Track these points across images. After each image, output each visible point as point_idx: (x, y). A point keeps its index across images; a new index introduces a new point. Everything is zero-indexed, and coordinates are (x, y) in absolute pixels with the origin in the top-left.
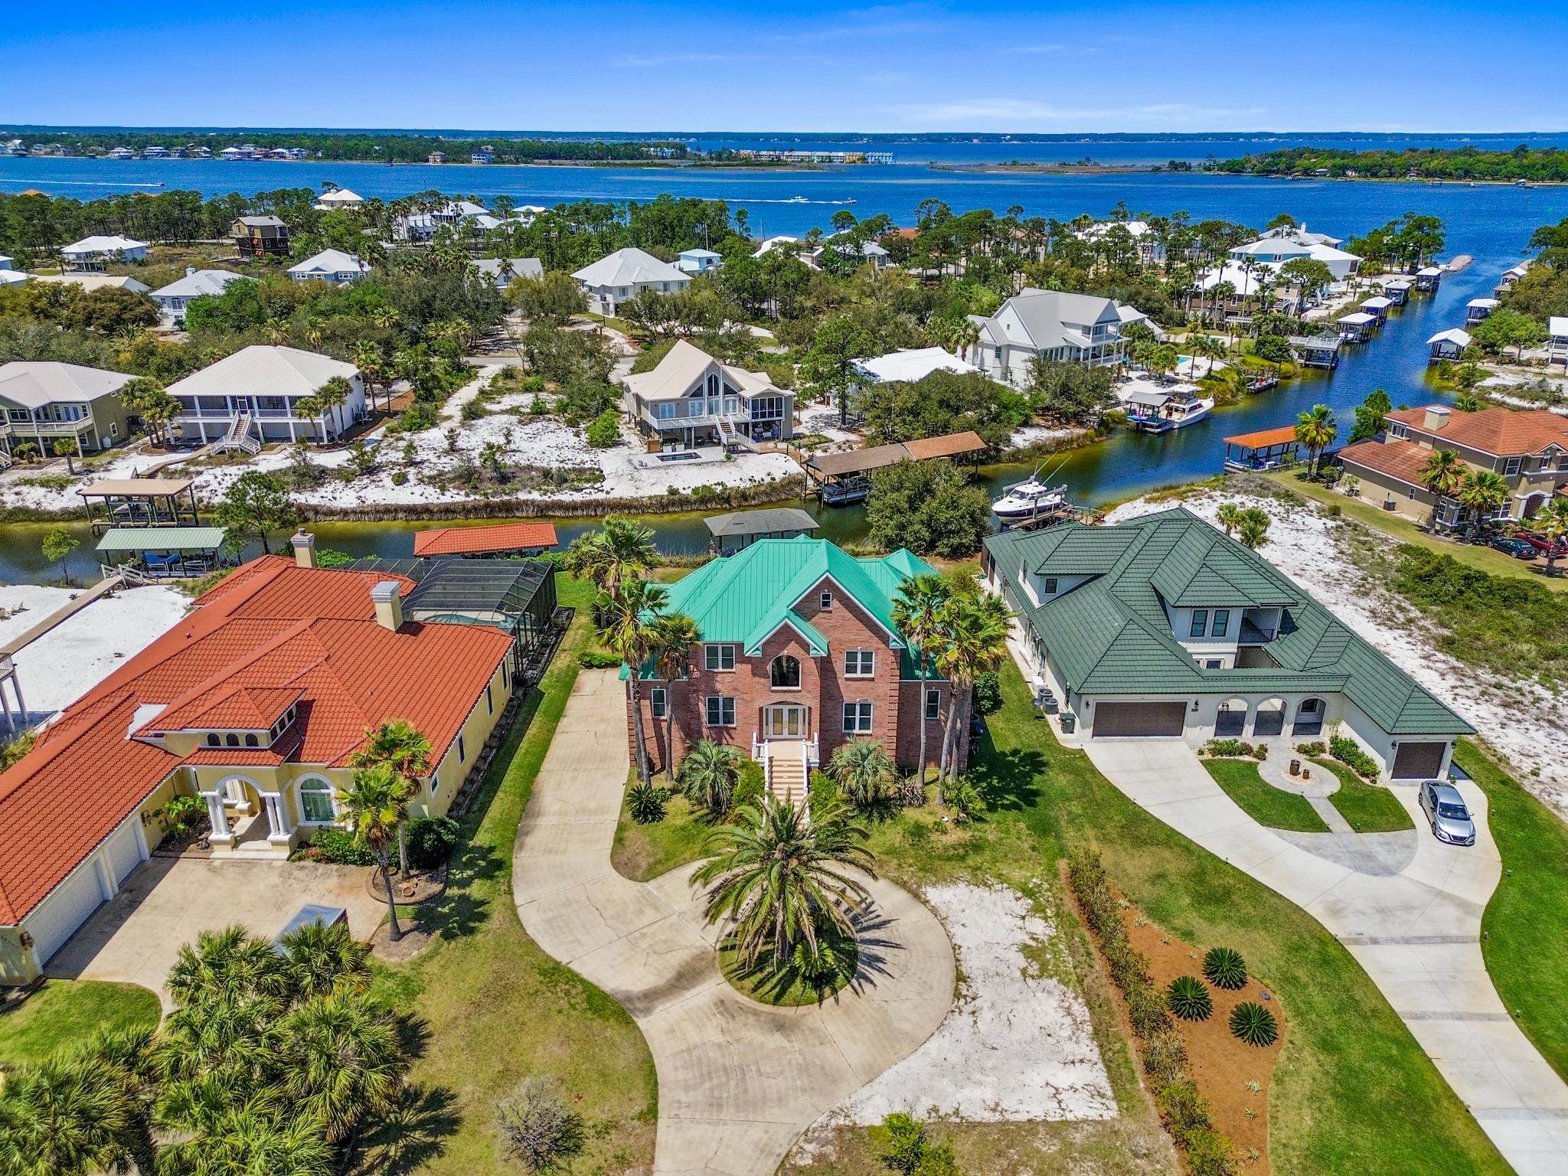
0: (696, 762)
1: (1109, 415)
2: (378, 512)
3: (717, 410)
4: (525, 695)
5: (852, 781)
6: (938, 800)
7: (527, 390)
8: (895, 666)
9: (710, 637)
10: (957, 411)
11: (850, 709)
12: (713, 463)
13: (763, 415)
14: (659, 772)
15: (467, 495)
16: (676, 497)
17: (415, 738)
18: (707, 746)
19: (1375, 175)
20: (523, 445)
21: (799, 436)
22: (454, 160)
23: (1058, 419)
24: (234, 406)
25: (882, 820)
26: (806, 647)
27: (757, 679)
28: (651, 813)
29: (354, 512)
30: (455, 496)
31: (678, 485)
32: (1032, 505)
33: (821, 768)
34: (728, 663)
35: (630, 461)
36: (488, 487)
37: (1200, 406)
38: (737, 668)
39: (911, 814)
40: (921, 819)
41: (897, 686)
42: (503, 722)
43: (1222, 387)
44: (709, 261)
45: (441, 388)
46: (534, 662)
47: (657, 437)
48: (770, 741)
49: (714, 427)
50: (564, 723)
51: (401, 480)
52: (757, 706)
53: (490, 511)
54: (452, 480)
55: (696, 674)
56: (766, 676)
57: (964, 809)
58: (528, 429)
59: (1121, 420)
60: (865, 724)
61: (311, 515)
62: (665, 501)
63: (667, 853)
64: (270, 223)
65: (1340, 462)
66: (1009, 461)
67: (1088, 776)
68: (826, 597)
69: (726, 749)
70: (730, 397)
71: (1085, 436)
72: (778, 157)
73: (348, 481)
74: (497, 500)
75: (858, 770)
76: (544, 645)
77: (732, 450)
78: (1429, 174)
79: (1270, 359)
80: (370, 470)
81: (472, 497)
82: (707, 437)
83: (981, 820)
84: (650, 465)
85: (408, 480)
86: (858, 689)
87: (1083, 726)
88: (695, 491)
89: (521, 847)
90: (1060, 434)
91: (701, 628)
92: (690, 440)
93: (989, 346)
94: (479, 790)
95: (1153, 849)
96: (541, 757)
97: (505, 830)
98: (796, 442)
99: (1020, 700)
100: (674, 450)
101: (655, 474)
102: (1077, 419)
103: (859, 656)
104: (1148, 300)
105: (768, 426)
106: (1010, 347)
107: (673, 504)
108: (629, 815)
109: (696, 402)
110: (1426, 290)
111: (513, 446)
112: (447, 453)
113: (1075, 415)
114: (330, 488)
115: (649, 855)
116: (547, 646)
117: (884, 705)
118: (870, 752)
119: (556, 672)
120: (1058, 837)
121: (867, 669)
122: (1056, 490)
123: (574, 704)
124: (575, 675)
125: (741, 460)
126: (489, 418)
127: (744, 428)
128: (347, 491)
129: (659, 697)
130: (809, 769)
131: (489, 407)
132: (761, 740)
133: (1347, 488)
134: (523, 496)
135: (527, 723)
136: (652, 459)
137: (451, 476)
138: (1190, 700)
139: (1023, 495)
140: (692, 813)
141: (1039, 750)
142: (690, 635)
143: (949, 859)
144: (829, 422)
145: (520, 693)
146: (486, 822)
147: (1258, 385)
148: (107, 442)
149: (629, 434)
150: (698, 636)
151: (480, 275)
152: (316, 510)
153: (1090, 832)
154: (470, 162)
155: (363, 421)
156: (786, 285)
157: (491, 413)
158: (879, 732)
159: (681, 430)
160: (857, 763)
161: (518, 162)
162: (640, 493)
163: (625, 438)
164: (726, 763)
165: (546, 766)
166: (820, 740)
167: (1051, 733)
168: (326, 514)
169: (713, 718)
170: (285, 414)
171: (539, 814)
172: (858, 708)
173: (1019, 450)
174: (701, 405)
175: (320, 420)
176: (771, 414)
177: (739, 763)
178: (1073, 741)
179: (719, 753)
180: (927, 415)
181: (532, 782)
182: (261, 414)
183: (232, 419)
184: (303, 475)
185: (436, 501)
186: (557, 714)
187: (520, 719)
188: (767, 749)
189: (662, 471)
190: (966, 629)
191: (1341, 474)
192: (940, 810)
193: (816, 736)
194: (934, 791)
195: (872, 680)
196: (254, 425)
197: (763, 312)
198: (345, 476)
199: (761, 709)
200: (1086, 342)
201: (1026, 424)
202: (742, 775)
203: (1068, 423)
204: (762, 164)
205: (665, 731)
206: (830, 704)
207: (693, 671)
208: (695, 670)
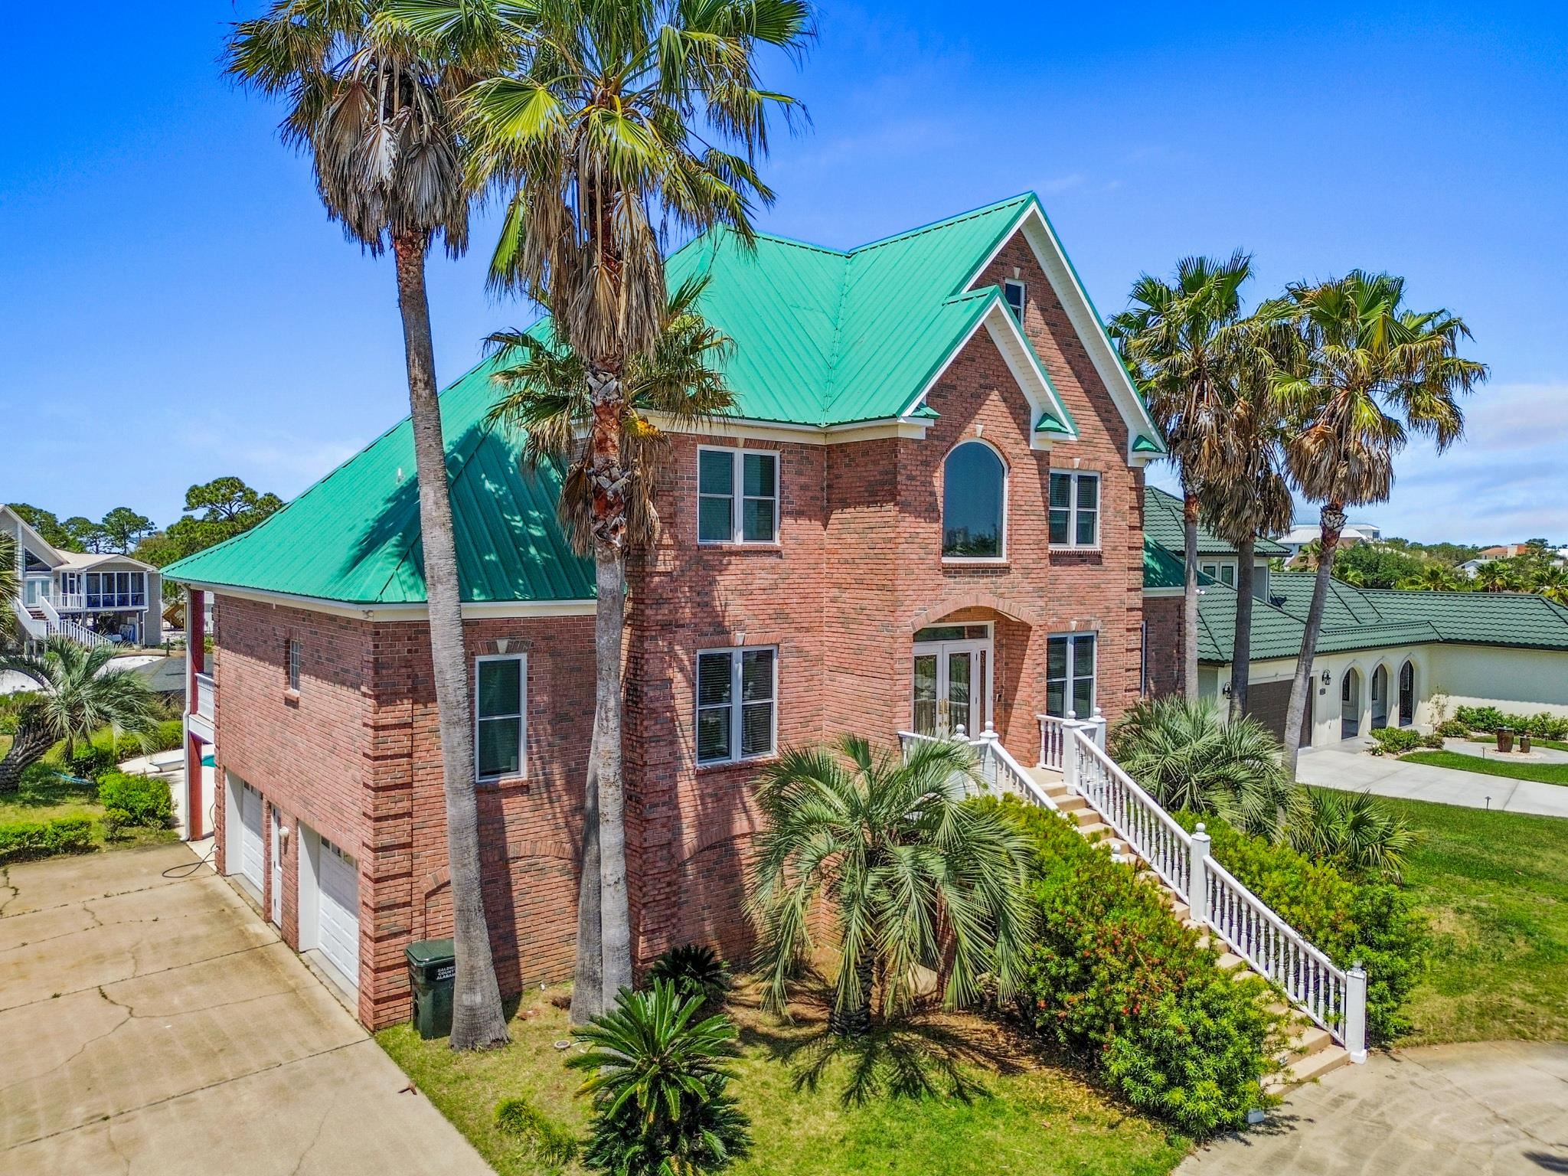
8: (1136, 517)
13: (109, 602)
26: (1019, 410)
27: (909, 523)
34: (760, 521)
38: (786, 533)
60: (1082, 699)
68: (1013, 293)
86: (1072, 592)
103: (1073, 489)
172: (1070, 649)
195: (1097, 559)
207: (660, 546)
208: (667, 540)
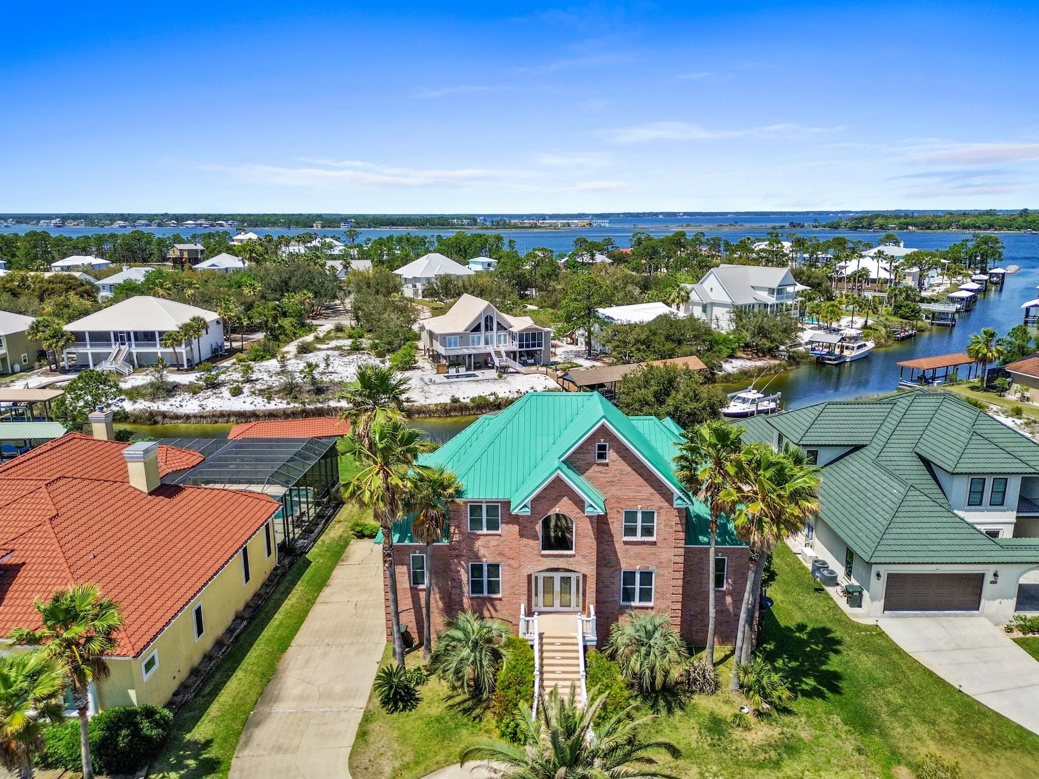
0: (454, 639)
1: (794, 352)
2: (214, 416)
3: (492, 343)
4: (291, 564)
5: (635, 663)
6: (733, 685)
7: (350, 337)
8: (679, 528)
9: (472, 495)
10: (680, 342)
11: (629, 577)
12: (488, 380)
13: (528, 346)
14: (417, 647)
15: (288, 403)
16: (457, 405)
17: (103, 609)
18: (468, 621)
19: (928, 228)
20: (340, 369)
21: (556, 363)
22: (329, 227)
23: (757, 354)
24: (116, 340)
25: (670, 711)
26: (579, 503)
27: (525, 541)
28: (402, 699)
29: (195, 416)
30: (279, 404)
31: (460, 395)
32: (753, 408)
33: (599, 646)
34: (493, 525)
35: (422, 379)
36: (306, 397)
37: (865, 345)
38: (503, 529)
39: (703, 702)
40: (717, 711)
41: (682, 551)
42: (262, 592)
43: (877, 334)
44: (489, 265)
45: (286, 335)
46: (307, 532)
47: (444, 362)
48: (540, 613)
49: (489, 354)
50: (326, 592)
51: (237, 392)
52: (525, 573)
53: (306, 414)
54: (278, 392)
55: (456, 538)
56: (535, 537)
57: (765, 696)
58: (345, 359)
59: (804, 356)
60: (646, 595)
61: (159, 418)
62: (448, 407)
63: (417, 754)
64: (195, 248)
65: (1008, 375)
66: (722, 382)
67: (895, 657)
68: (602, 448)
69: (489, 623)
70: (502, 333)
71: (780, 365)
72: (535, 224)
73: (195, 393)
74: (312, 407)
75: (643, 650)
76: (319, 516)
77: (503, 371)
78: (965, 227)
79: (906, 318)
80: (213, 385)
81: (292, 405)
82: (483, 362)
83: (786, 711)
84: (438, 381)
85: (242, 393)
86: (637, 555)
87: (873, 599)
88: (473, 400)
89: (246, 744)
90: (760, 363)
91: (463, 483)
92: (470, 365)
93: (697, 304)
94: (218, 668)
95: (1009, 754)
96: (294, 630)
97: (234, 719)
98: (554, 367)
99: (793, 571)
100: (457, 371)
101: (442, 387)
102: (771, 352)
103: (639, 516)
104: (810, 277)
105: (531, 354)
106: (713, 304)
107: (455, 410)
108: (377, 701)
109: (476, 335)
110: (996, 283)
111: (330, 369)
112: (278, 374)
113: (770, 350)
114: (179, 399)
115: (395, 757)
116: (323, 517)
117: (668, 573)
118: (655, 629)
119: (328, 541)
120: (883, 734)
121: (648, 531)
122: (772, 397)
123: (340, 574)
124: (347, 544)
125: (510, 378)
126: (317, 353)
127: (512, 355)
128: (193, 401)
129: (419, 562)
130: (585, 648)
131: (319, 346)
132: (529, 613)
133: (1018, 395)
134: (333, 404)
135: (287, 593)
136: (440, 378)
137: (277, 389)
138: (989, 571)
139: (744, 401)
140: (450, 697)
141: (829, 625)
142: (450, 491)
143: (761, 765)
144: (578, 355)
145: (286, 562)
146: (214, 709)
147: (902, 334)
148: (17, 367)
149: (423, 362)
150: (459, 493)
151: (327, 267)
152: (164, 415)
153: (922, 729)
154: (339, 227)
155: (218, 355)
156: (543, 276)
157: (319, 350)
158: (662, 605)
159: (464, 356)
160: (641, 643)
161: (370, 227)
162: (428, 402)
163: (419, 364)
164: (489, 641)
165: (299, 639)
166: (596, 613)
167: (836, 607)
168: (172, 418)
169: (476, 586)
170: (155, 345)
171: (277, 699)
172: (638, 576)
173: (729, 374)
174: (479, 338)
175: (182, 350)
176: (534, 345)
177: (504, 639)
178: (863, 616)
179: (481, 628)
180: (657, 345)
181: (278, 659)
182: (137, 345)
183: (114, 349)
184: (158, 388)
185: (263, 408)
186: (321, 583)
187: (282, 588)
188: (538, 624)
189: (447, 386)
190: (770, 479)
191: (1010, 384)
192: (739, 699)
193: (592, 608)
194: (728, 675)
195: (654, 543)
196: (130, 354)
197: (527, 295)
198: (193, 390)
199: (529, 576)
200: (772, 300)
201: (732, 356)
202: (508, 655)
203: (764, 356)
204: (525, 227)
205: (423, 602)
206: (606, 572)
207: (454, 533)
208: (457, 531)
